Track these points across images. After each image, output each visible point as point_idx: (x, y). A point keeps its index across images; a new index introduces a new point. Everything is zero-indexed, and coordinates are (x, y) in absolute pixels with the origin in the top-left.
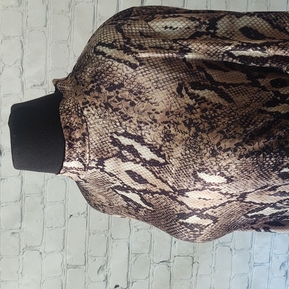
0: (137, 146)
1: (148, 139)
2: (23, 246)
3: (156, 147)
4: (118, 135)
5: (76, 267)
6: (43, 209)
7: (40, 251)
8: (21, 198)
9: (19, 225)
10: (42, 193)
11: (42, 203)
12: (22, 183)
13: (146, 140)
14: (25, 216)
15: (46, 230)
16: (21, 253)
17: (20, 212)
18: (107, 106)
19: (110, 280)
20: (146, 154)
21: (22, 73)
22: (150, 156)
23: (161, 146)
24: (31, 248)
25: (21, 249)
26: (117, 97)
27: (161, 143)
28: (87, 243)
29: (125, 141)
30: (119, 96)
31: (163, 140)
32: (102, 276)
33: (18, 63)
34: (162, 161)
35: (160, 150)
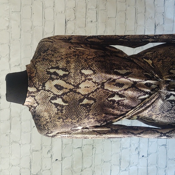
0: (57, 71)
1: (61, 66)
2: (11, 141)
3: (64, 68)
4: (49, 69)
5: (37, 151)
6: (21, 123)
7: (20, 143)
8: (10, 118)
9: (9, 131)
10: (20, 116)
11: (20, 120)
12: (10, 111)
13: (60, 67)
14: (12, 127)
15: (22, 133)
16: (11, 144)
17: (10, 125)
18: (44, 59)
19: (53, 157)
20: (61, 73)
21: (10, 60)
22: (62, 73)
23: (66, 67)
24: (15, 142)
25: (11, 143)
26: (47, 54)
27: (66, 65)
28: (42, 140)
29: (52, 71)
30: (48, 54)
31: (66, 64)
32: (49, 155)
33: (8, 56)
34: (67, 73)
35: (66, 68)
